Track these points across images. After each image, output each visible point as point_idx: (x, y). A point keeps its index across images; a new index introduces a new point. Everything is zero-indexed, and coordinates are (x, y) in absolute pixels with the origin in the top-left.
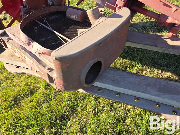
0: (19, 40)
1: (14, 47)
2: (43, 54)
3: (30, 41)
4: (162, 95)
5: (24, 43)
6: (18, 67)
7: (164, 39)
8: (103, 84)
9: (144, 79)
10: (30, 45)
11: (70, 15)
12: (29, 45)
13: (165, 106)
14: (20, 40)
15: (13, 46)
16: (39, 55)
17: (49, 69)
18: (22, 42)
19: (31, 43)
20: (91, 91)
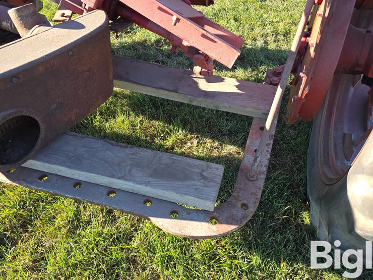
4: (154, 182)
7: (194, 79)
8: (47, 165)
9: (132, 154)
13: (161, 202)
20: (24, 180)
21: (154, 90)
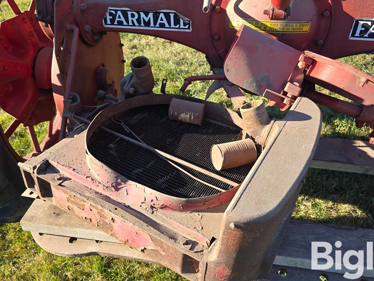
0: (90, 179)
1: (81, 197)
2: (161, 208)
3: (119, 181)
5: (104, 186)
6: (72, 240)
8: (290, 259)
10: (120, 189)
11: (179, 114)
12: (117, 189)
14: (92, 180)
15: (78, 196)
16: (151, 211)
17: (187, 243)
18: (99, 184)
19: (120, 184)
21: (326, 163)
